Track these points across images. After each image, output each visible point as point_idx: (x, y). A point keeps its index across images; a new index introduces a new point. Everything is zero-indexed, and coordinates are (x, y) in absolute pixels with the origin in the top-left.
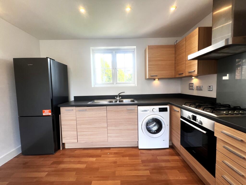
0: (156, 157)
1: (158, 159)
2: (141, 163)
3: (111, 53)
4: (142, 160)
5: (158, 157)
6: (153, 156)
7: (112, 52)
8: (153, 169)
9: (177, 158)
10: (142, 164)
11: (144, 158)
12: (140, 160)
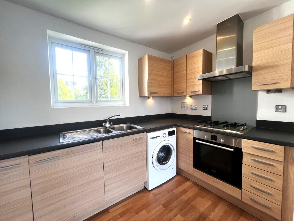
0: (173, 192)
1: (176, 193)
2: (164, 209)
3: (86, 51)
4: (162, 205)
5: (174, 191)
6: (169, 193)
7: (90, 51)
8: (181, 210)
9: (188, 184)
10: (166, 210)
11: (163, 201)
12: (161, 206)
